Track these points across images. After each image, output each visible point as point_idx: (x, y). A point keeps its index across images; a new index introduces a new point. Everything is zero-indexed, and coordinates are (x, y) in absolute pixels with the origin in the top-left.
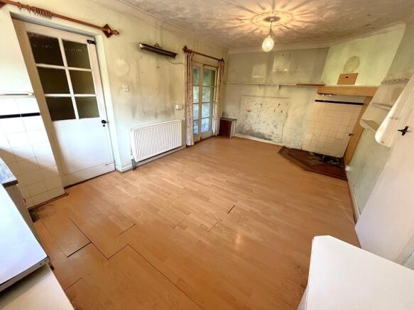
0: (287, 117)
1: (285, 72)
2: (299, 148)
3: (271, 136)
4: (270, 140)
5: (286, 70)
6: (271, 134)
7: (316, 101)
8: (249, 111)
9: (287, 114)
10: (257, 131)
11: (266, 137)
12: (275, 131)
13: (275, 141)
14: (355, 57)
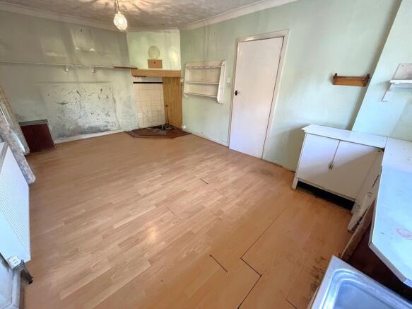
0: (115, 101)
1: (92, 52)
2: (137, 128)
3: (106, 126)
4: (107, 130)
5: (92, 50)
6: (105, 124)
7: (134, 83)
8: (63, 104)
9: (113, 98)
10: (87, 126)
11: (102, 128)
12: (108, 119)
13: (114, 130)
14: (154, 47)
